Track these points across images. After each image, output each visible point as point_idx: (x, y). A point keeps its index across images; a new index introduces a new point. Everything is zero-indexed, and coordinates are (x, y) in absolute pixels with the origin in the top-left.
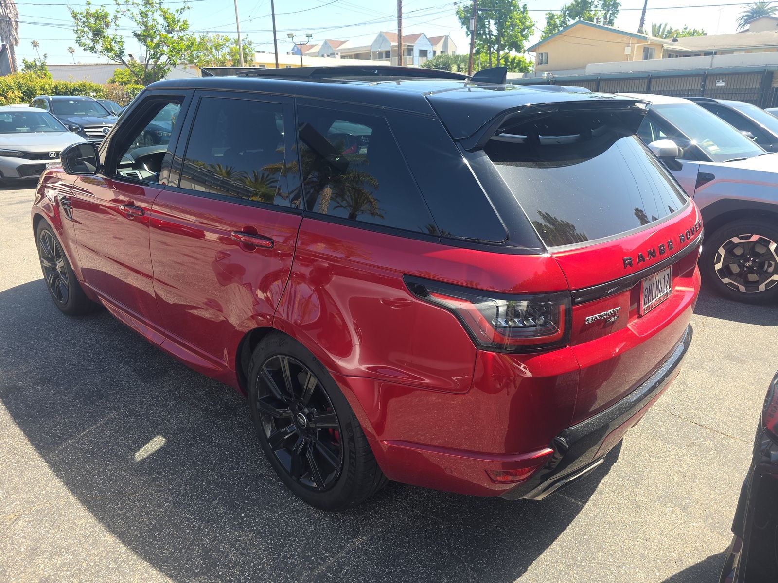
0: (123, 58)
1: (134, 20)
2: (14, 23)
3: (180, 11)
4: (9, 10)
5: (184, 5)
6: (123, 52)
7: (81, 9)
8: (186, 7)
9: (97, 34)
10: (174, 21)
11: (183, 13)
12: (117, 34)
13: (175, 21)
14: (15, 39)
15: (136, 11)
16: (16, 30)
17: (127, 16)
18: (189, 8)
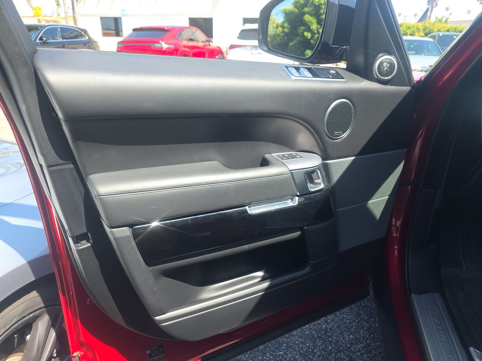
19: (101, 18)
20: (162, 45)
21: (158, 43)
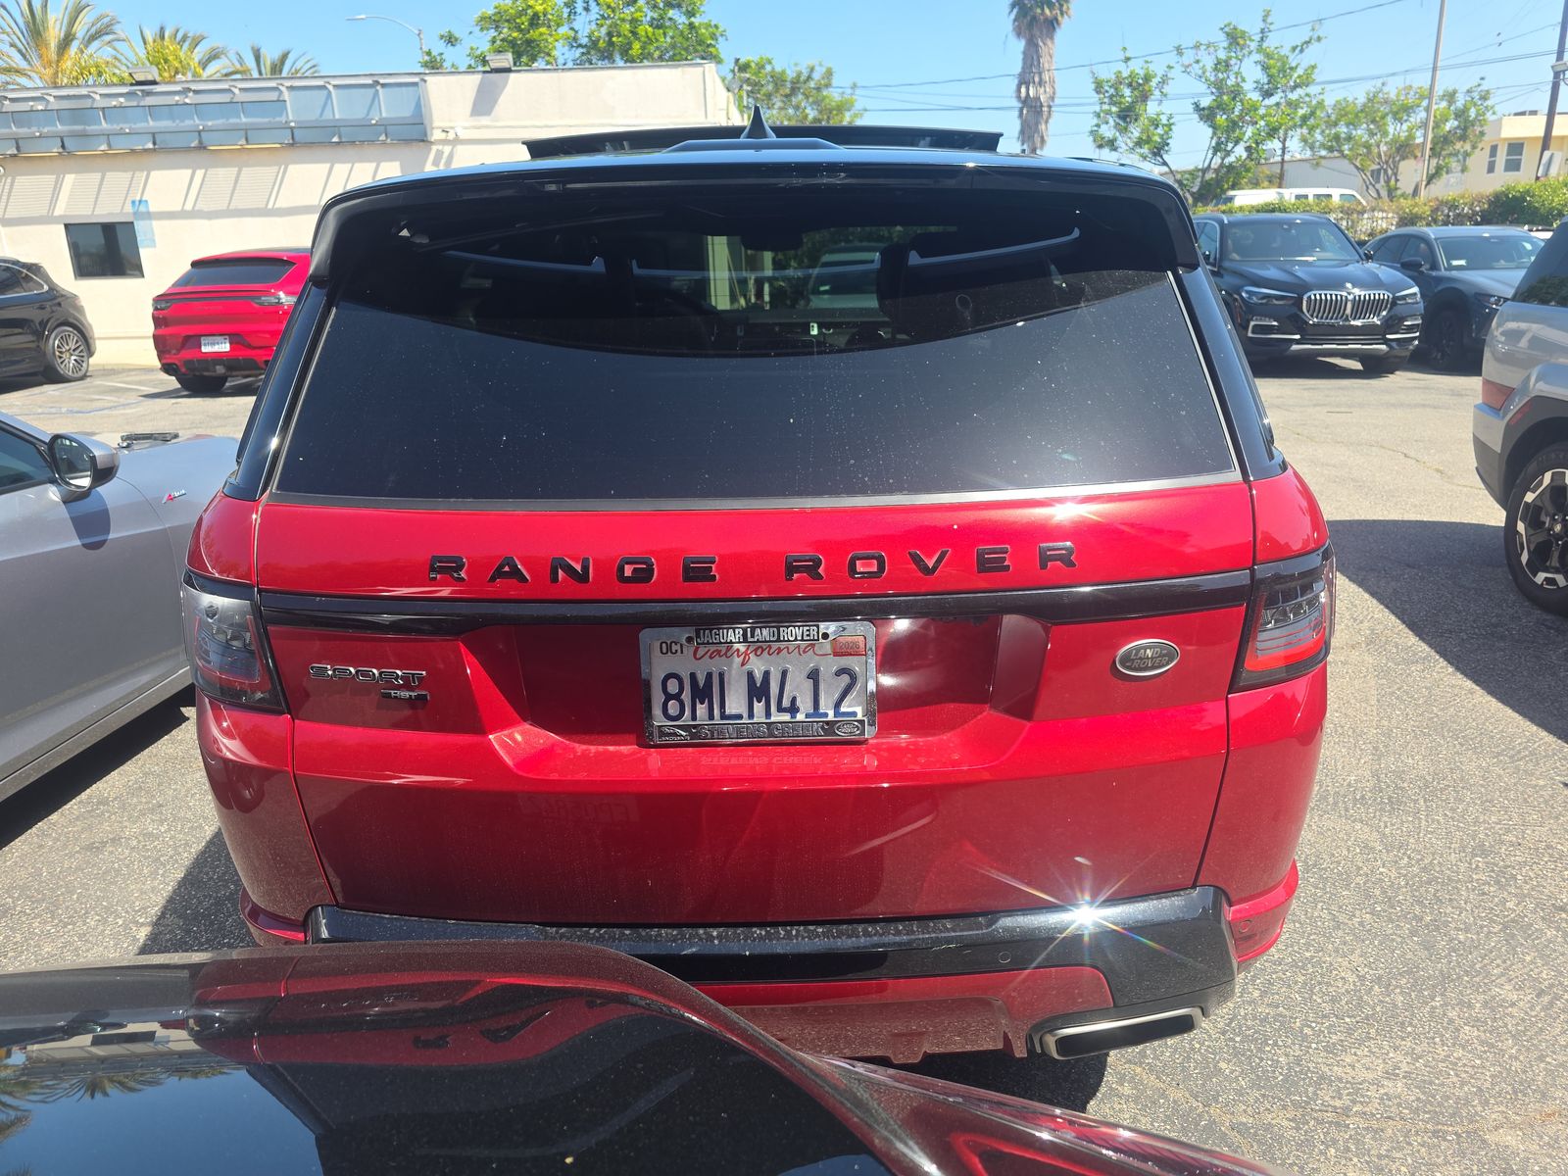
0: (1165, 156)
1: (1203, 80)
2: (1045, 109)
3: (1299, 48)
4: (1043, 89)
5: (1311, 33)
6: (1168, 144)
7: (1107, 74)
8: (1315, 36)
9: (1127, 115)
10: (1282, 70)
11: (1306, 51)
12: (1164, 111)
13: (1285, 70)
14: (1042, 137)
15: (1209, 62)
16: (1047, 122)
17: (1193, 75)
18: (1319, 39)
19: (66, 226)
20: (279, 299)
21: (267, 293)
